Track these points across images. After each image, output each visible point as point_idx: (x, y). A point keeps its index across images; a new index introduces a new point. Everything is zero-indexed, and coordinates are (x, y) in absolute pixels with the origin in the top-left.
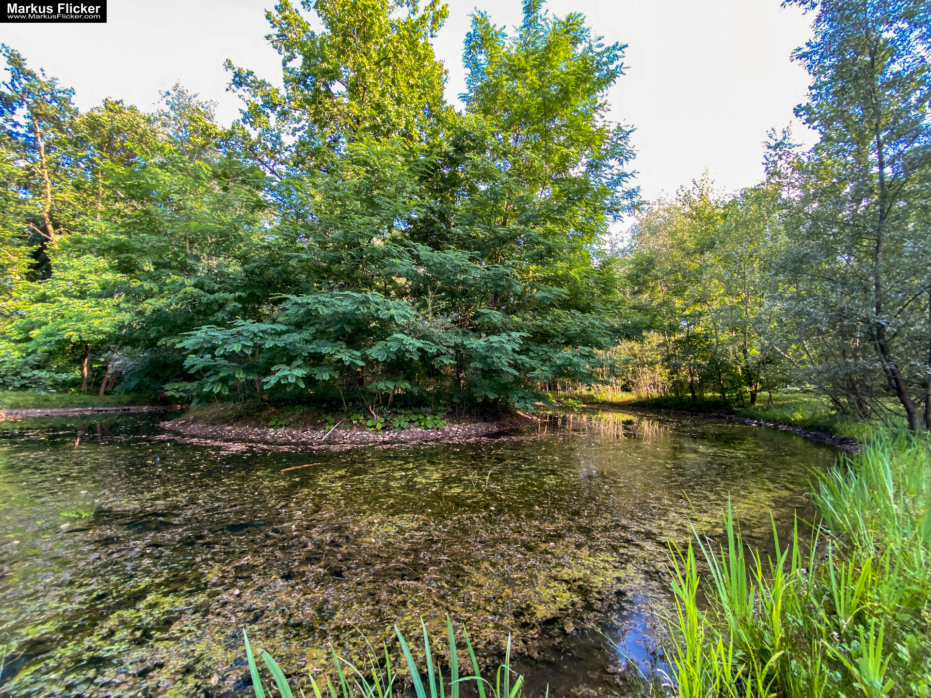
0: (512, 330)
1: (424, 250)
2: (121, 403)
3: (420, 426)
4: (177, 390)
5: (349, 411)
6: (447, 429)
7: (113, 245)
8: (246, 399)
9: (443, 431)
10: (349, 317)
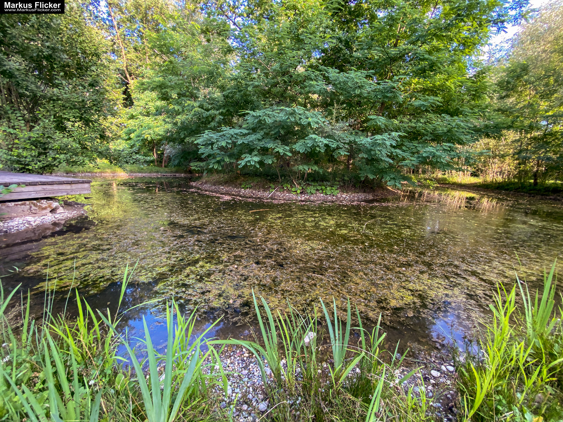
0: (392, 131)
1: (333, 73)
2: (172, 172)
3: (322, 193)
4: (196, 166)
5: (282, 182)
6: (339, 195)
7: (158, 84)
8: (229, 172)
9: (337, 196)
10: (283, 124)
